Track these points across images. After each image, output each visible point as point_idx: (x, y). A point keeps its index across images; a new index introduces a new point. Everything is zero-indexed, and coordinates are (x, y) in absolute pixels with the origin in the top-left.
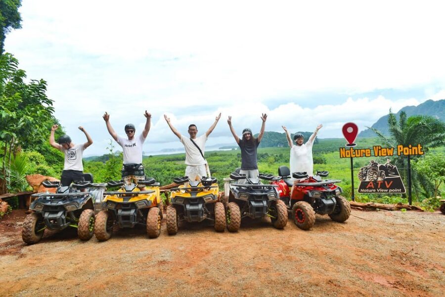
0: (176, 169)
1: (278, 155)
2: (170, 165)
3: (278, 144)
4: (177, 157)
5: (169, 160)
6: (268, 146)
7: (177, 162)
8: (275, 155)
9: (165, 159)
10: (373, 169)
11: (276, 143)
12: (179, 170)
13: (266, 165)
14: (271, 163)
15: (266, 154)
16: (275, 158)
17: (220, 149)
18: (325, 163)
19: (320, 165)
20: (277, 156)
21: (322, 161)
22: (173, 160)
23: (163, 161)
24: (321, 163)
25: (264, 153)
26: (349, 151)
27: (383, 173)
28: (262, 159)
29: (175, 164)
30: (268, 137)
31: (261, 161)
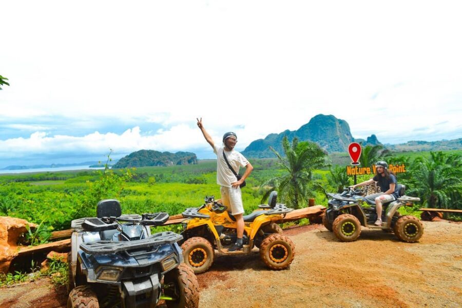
0: (31, 192)
1: (159, 175)
2: (22, 186)
3: (157, 163)
4: (31, 176)
5: (19, 180)
6: (147, 165)
7: (31, 183)
8: (155, 175)
9: (13, 179)
10: (372, 186)
11: (156, 163)
12: (35, 193)
13: (146, 185)
14: (151, 183)
15: (146, 174)
16: (156, 178)
17: (90, 167)
18: (206, 183)
19: (200, 185)
20: (157, 176)
21: (203, 181)
22: (25, 180)
23: (9, 182)
24: (202, 183)
25: (143, 173)
27: (379, 189)
28: (141, 179)
29: (28, 186)
30: (147, 156)
31: (140, 182)
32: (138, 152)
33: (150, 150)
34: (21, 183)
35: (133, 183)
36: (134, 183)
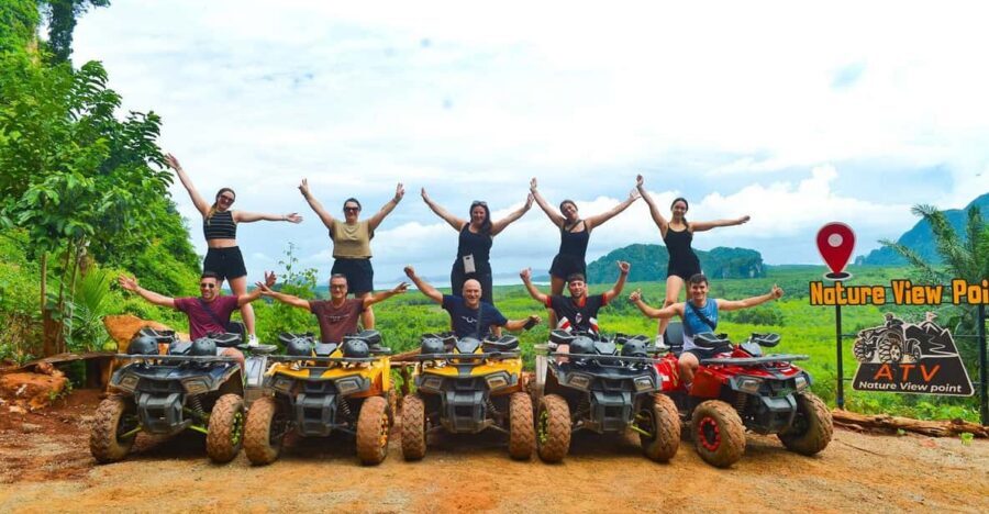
2: (416, 313)
5: (413, 302)
6: (645, 278)
9: (406, 300)
10: (890, 335)
18: (781, 324)
21: (774, 317)
22: (423, 302)
24: (772, 324)
26: (832, 290)
27: (916, 346)
28: (628, 308)
29: (426, 313)
30: (644, 257)
31: (627, 314)
32: (626, 248)
33: (651, 245)
34: (416, 307)
35: (611, 317)
36: (614, 317)
